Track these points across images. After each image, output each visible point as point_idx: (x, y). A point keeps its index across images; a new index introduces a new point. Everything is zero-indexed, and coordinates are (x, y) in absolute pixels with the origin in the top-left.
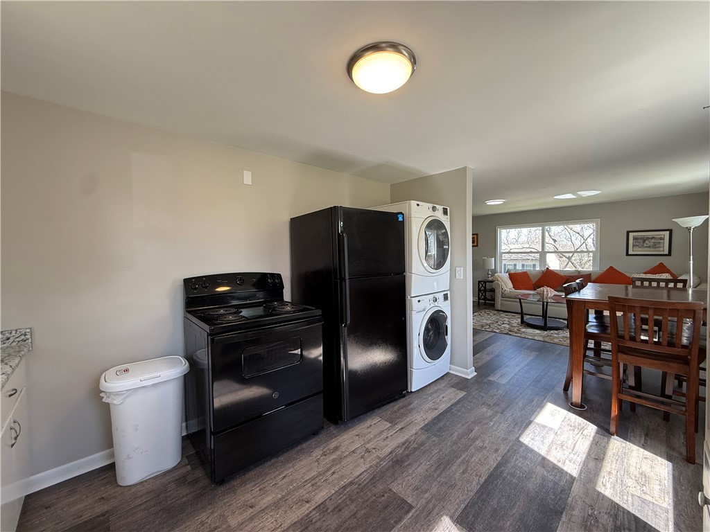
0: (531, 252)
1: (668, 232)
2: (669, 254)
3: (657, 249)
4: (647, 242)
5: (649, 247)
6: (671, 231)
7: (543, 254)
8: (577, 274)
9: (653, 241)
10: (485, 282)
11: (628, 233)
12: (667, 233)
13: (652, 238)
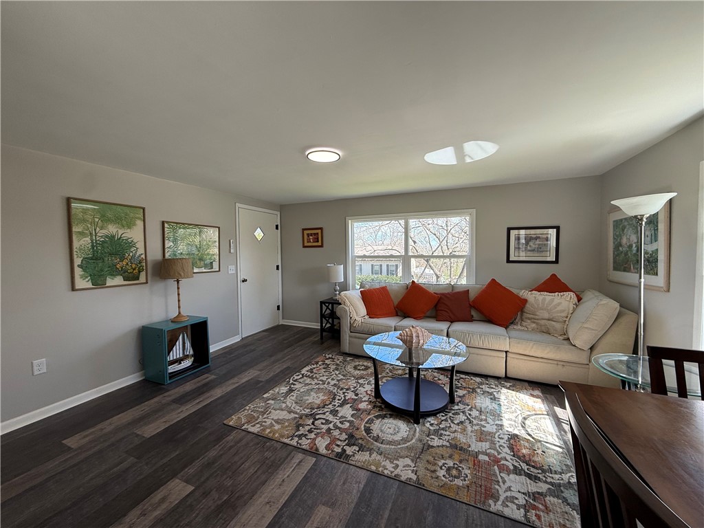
0: (392, 256)
1: (555, 230)
2: (557, 261)
3: (543, 254)
4: (531, 243)
5: (533, 250)
6: (558, 228)
7: (406, 259)
8: (450, 291)
9: (538, 242)
10: (333, 304)
11: (509, 230)
12: (553, 232)
13: (537, 238)
